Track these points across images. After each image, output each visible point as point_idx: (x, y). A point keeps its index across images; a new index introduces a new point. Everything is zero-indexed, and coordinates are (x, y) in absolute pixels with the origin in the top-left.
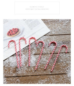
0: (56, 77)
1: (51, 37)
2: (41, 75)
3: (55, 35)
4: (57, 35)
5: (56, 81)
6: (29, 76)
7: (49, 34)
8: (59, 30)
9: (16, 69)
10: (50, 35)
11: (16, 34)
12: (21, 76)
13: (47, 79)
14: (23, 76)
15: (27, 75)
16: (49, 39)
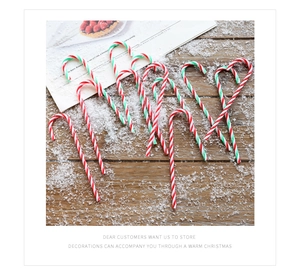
0: (225, 169)
1: (217, 44)
2: (180, 161)
3: (231, 39)
4: (237, 39)
5: (225, 182)
6: (142, 161)
7: (212, 34)
8: (246, 23)
9: (103, 138)
10: (214, 39)
11: (107, 31)
12: (118, 161)
13: (197, 174)
14: (126, 161)
15: (138, 158)
16: (210, 49)
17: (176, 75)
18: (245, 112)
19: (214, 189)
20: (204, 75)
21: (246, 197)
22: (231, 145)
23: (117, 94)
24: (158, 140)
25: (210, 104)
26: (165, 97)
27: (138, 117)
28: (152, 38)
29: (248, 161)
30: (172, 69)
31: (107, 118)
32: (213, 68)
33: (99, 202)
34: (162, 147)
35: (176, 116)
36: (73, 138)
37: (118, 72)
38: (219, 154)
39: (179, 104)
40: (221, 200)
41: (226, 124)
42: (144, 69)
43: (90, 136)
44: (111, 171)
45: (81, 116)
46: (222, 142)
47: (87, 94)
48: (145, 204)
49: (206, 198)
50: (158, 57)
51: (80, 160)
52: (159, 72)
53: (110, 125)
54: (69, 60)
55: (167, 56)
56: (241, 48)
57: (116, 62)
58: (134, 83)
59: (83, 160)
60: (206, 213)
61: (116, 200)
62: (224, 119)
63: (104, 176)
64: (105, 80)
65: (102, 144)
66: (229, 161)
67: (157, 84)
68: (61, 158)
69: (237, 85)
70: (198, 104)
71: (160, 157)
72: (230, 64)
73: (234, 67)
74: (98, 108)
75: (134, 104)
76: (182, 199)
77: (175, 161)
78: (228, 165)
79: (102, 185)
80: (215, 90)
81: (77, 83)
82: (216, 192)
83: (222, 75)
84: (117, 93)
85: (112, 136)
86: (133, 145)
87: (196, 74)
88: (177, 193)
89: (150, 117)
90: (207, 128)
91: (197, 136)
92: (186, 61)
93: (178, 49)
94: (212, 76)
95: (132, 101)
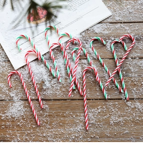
0: (119, 104)
1: (112, 26)
2: (90, 99)
3: (121, 23)
4: (124, 23)
5: (119, 112)
6: (66, 100)
7: (109, 20)
8: (130, 13)
9: (42, 86)
10: (110, 23)
11: (44, 19)
12: (51, 100)
13: (101, 108)
14: (56, 100)
15: (63, 98)
16: (108, 29)
17: (87, 46)
18: (131, 68)
19: (112, 117)
20: (104, 45)
21: (133, 122)
22: (123, 89)
23: (50, 59)
24: (76, 86)
25: (109, 63)
26: (80, 59)
27: (63, 72)
28: (71, 23)
29: (133, 99)
30: (84, 42)
31: (44, 74)
32: (110, 41)
33: (39, 126)
34: (79, 91)
35: (87, 71)
36: (23, 86)
37: (51, 45)
38: (115, 95)
39: (89, 64)
40: (117, 124)
41: (119, 76)
42: (66, 42)
43: (34, 84)
44: (47, 106)
45: (28, 72)
46: (116, 87)
47: (31, 58)
48: (68, 127)
49: (107, 122)
50: (75, 35)
51: (28, 100)
52: (76, 44)
53: (46, 77)
54: (20, 38)
55: (81, 34)
56: (127, 28)
57: (49, 38)
58: (61, 51)
59: (29, 99)
60: (107, 132)
61: (50, 125)
62: (118, 73)
63: (42, 109)
64: (43, 49)
65: (41, 89)
66: (121, 99)
67: (75, 52)
68: (15, 98)
69: (125, 51)
70: (101, 64)
71: (78, 97)
72: (121, 38)
73: (123, 40)
74: (38, 67)
75: (60, 64)
76: (92, 124)
77: (87, 100)
78: (121, 102)
79: (41, 115)
80: (111, 55)
81: (26, 52)
82: (114, 119)
83: (116, 45)
84: (50, 57)
85: (47, 84)
86: (61, 90)
87: (99, 45)
88: (89, 120)
89: (71, 72)
90: (107, 78)
91: (101, 84)
92: (93, 37)
93: (88, 29)
94: (110, 46)
95: (59, 62)
